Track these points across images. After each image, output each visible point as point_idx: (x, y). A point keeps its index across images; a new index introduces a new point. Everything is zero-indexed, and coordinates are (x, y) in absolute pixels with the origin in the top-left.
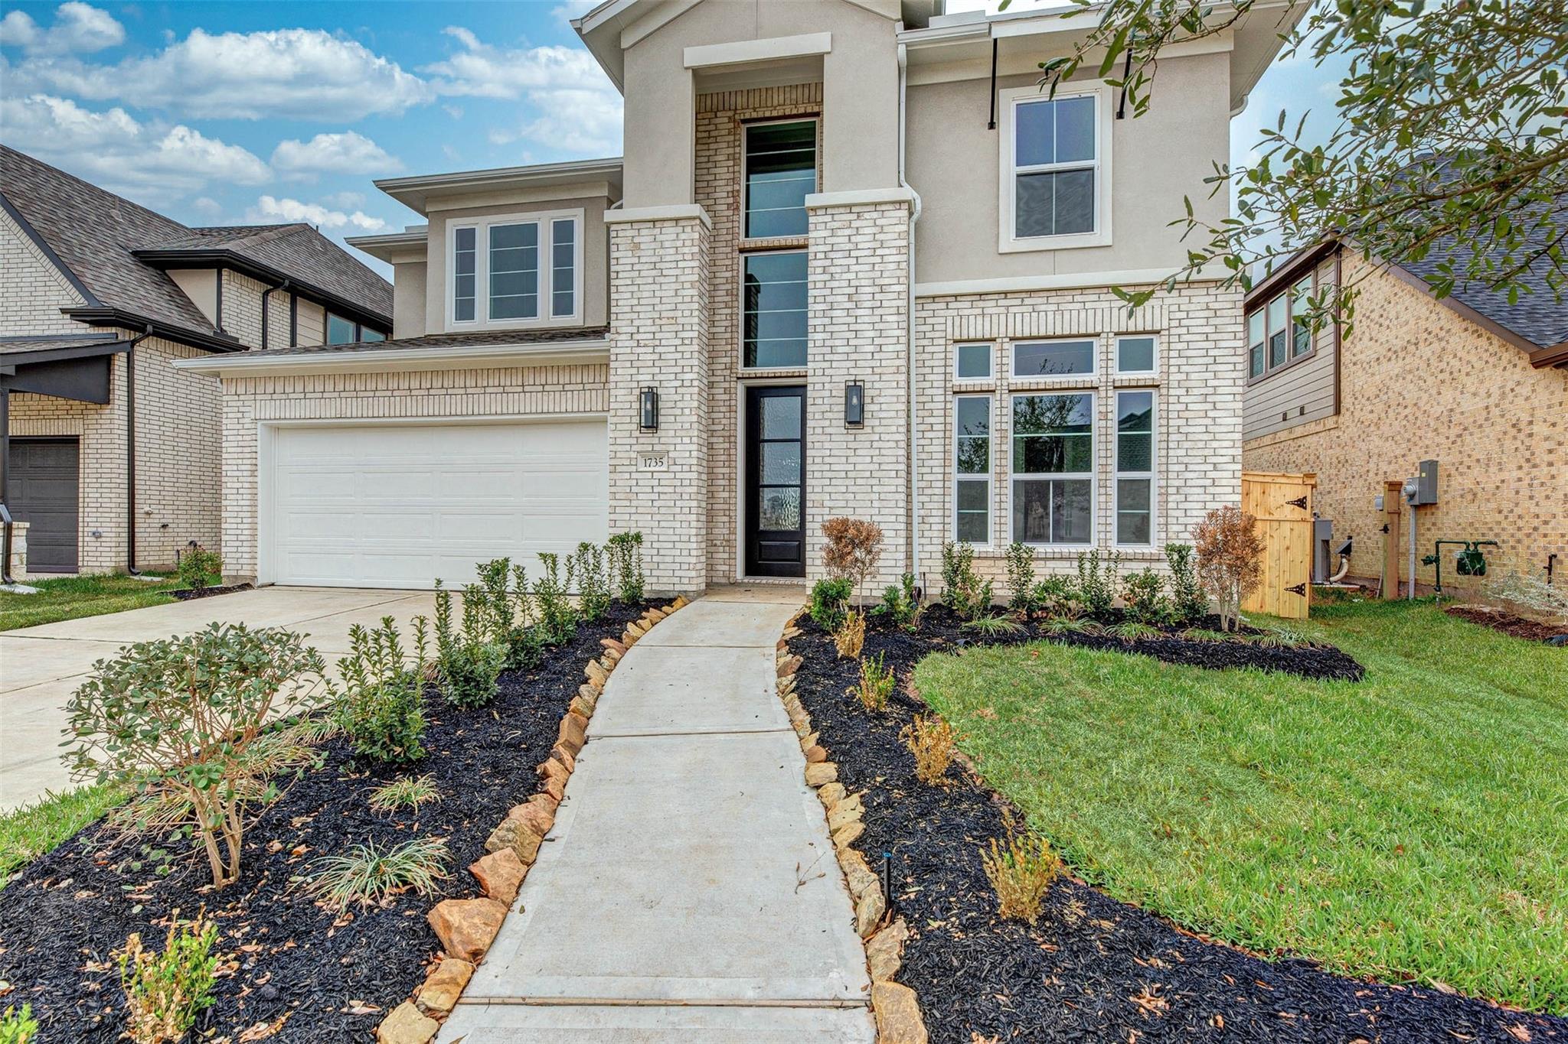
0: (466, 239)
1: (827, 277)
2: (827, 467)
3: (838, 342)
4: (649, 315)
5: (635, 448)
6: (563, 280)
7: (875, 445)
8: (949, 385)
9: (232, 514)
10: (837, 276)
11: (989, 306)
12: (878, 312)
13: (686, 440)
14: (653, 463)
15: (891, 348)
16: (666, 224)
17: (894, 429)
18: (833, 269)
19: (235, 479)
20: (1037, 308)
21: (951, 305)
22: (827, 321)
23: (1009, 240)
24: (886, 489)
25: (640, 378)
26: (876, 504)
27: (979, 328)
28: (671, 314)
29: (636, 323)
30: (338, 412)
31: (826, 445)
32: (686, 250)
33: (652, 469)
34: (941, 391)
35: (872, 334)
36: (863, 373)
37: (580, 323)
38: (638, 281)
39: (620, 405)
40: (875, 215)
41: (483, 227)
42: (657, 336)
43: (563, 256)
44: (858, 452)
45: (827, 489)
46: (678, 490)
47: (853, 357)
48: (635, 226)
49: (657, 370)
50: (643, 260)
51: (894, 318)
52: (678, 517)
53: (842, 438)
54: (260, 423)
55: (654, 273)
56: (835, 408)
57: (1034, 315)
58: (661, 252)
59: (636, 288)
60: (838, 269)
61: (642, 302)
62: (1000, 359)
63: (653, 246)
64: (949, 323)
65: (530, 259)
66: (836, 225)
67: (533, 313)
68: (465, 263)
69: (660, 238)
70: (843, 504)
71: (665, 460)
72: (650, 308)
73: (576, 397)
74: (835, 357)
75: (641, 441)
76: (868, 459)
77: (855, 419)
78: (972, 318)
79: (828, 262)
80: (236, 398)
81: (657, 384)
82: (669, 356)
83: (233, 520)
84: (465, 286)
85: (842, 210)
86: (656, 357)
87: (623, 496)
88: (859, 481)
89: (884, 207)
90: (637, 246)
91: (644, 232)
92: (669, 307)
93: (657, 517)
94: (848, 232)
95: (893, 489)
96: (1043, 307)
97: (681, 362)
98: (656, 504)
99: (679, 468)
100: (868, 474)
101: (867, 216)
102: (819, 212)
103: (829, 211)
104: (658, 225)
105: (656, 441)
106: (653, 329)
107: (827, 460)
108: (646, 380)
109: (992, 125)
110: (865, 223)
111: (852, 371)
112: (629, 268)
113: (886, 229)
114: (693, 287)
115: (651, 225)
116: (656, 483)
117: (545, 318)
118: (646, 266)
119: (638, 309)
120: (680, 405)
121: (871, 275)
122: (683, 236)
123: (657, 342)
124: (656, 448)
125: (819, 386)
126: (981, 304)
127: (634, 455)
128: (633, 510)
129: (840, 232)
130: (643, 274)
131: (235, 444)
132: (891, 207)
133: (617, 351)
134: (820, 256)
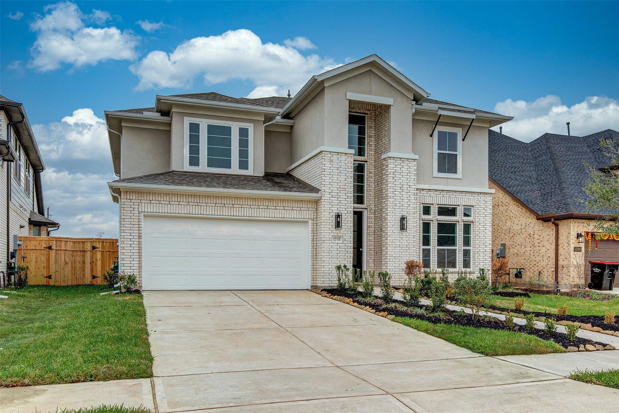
0: (195, 128)
1: (394, 180)
2: (394, 243)
3: (397, 202)
4: (336, 186)
5: (331, 234)
6: (244, 154)
7: (408, 237)
8: (421, 218)
10: (397, 181)
11: (431, 193)
12: (408, 194)
13: (349, 232)
14: (337, 240)
15: (412, 206)
16: (342, 154)
17: (413, 232)
18: (395, 178)
19: (129, 240)
20: (444, 196)
21: (422, 192)
22: (394, 195)
23: (436, 173)
24: (411, 251)
25: (333, 209)
26: (408, 256)
27: (429, 200)
28: (344, 187)
29: (331, 189)
31: (394, 236)
32: (349, 165)
33: (336, 242)
34: (419, 220)
35: (407, 201)
36: (405, 214)
37: (252, 174)
38: (332, 173)
39: (326, 218)
40: (408, 162)
41: (204, 124)
42: (339, 194)
43: (244, 143)
44: (403, 239)
45: (394, 251)
46: (346, 250)
47: (401, 207)
48: (332, 153)
49: (339, 207)
50: (334, 166)
51: (413, 196)
52: (346, 260)
53: (398, 234)
54: (143, 214)
55: (338, 171)
56: (396, 224)
57: (444, 198)
58: (340, 164)
59: (331, 176)
60: (397, 178)
61: (334, 181)
62: (434, 210)
63: (337, 161)
64: (421, 198)
65: (228, 142)
66: (397, 164)
67: (230, 167)
68: (194, 139)
69: (340, 159)
70: (398, 256)
71: (341, 239)
72: (336, 184)
73: (298, 213)
74: (396, 207)
75: (333, 232)
76: (406, 241)
77: (403, 227)
78: (427, 197)
79: (394, 176)
80: (130, 201)
81: (339, 212)
82: (343, 202)
83: (128, 259)
84: (194, 150)
85: (398, 159)
86: (338, 202)
87: (327, 252)
88: (403, 248)
89: (410, 160)
90: (332, 161)
91: (334, 156)
92: (343, 184)
93: (339, 260)
94: (400, 166)
95: (413, 251)
97: (347, 205)
98: (338, 255)
99: (346, 242)
100: (406, 246)
101: (405, 162)
102: (392, 159)
103: (395, 159)
104: (339, 154)
105: (338, 232)
106: (337, 191)
107: (394, 241)
108: (335, 211)
110: (405, 164)
111: (401, 212)
112: (329, 168)
113: (411, 167)
114: (351, 178)
115: (337, 154)
116: (338, 247)
117: (235, 169)
118: (335, 169)
119: (332, 183)
120: (347, 219)
121: (407, 181)
122: (348, 160)
123: (339, 197)
124: (339, 234)
125: (391, 216)
126: (429, 193)
127: (331, 237)
128: (330, 257)
129: (398, 166)
130: (334, 171)
132: (412, 161)
133: (324, 198)
134: (392, 173)
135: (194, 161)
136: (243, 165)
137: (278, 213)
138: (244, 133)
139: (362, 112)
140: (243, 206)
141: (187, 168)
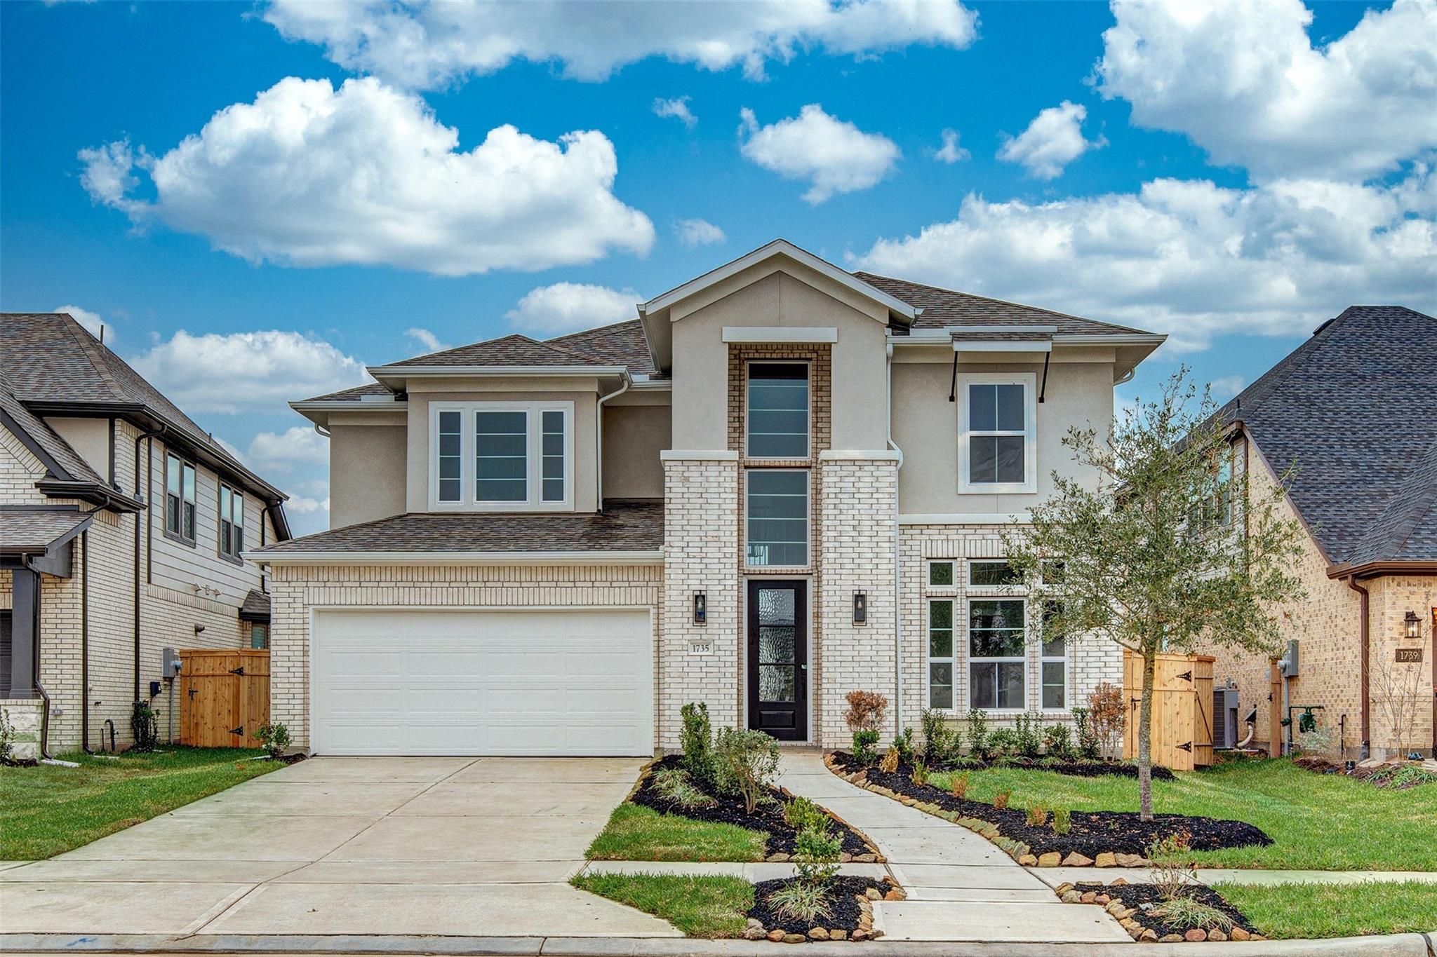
0: (450, 422)
1: (837, 512)
2: (838, 653)
3: (845, 561)
4: (697, 533)
5: (686, 637)
6: (553, 467)
7: (874, 637)
8: (923, 591)
9: (283, 691)
10: (845, 512)
11: (952, 533)
12: (874, 539)
13: (728, 631)
14: (701, 649)
15: (885, 566)
16: (710, 463)
17: (887, 626)
18: (841, 506)
19: (287, 659)
20: (986, 537)
21: (924, 532)
22: (837, 544)
23: (965, 485)
24: (882, 670)
25: (690, 582)
26: (875, 681)
27: (945, 549)
28: (716, 534)
29: (686, 539)
30: (396, 599)
31: (838, 637)
32: (727, 485)
33: (700, 653)
34: (918, 596)
35: (870, 555)
36: (865, 586)
37: (571, 509)
38: (687, 506)
39: (674, 603)
40: (872, 468)
41: (469, 412)
42: (704, 550)
43: (553, 444)
44: (862, 642)
45: (838, 670)
46: (722, 670)
47: (857, 572)
48: (685, 463)
49: (704, 577)
50: (691, 490)
51: (887, 545)
52: (722, 691)
53: (850, 632)
54: (311, 608)
55: (700, 501)
56: (844, 610)
57: (984, 542)
58: (707, 485)
59: (686, 512)
60: (845, 507)
61: (691, 523)
62: (962, 572)
63: (700, 479)
64: (923, 545)
65: (520, 446)
66: (844, 474)
67: (523, 497)
68: (450, 445)
69: (705, 474)
70: (850, 680)
71: (711, 647)
72: (698, 528)
73: (623, 592)
74: (844, 572)
75: (691, 631)
76: (869, 648)
77: (860, 616)
78: (939, 542)
79: (837, 501)
80: (287, 584)
81: (703, 588)
82: (713, 566)
83: (283, 696)
84: (450, 468)
85: (848, 463)
86: (703, 566)
87: (677, 675)
88: (862, 664)
89: (878, 463)
90: (687, 479)
91: (692, 468)
92: (713, 528)
93: (705, 691)
94: (852, 479)
95: (887, 669)
96: (990, 537)
97: (723, 571)
98: (703, 681)
99: (722, 653)
100: (869, 659)
101: (866, 468)
102: (831, 463)
103: (838, 463)
104: (704, 463)
105: (703, 631)
106: (700, 544)
107: (838, 648)
108: (695, 585)
109: (952, 399)
110: (864, 474)
111: (856, 582)
112: (680, 495)
113: (880, 479)
114: (732, 514)
115: (698, 463)
116: (704, 664)
117: (535, 502)
118: (694, 495)
119: (688, 528)
120: (723, 604)
121: (871, 512)
122: (724, 474)
123: (704, 555)
124: (704, 637)
125: (831, 593)
126: (946, 532)
127: (685, 643)
128: (685, 686)
129: (847, 479)
130: (691, 501)
131: (287, 626)
132: (884, 463)
133: (671, 560)
134: (832, 496)
135: (450, 490)
136: (553, 490)
137: (579, 594)
138: (553, 422)
139: (797, 356)
140: (505, 584)
141: (436, 505)
